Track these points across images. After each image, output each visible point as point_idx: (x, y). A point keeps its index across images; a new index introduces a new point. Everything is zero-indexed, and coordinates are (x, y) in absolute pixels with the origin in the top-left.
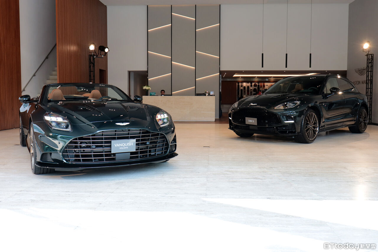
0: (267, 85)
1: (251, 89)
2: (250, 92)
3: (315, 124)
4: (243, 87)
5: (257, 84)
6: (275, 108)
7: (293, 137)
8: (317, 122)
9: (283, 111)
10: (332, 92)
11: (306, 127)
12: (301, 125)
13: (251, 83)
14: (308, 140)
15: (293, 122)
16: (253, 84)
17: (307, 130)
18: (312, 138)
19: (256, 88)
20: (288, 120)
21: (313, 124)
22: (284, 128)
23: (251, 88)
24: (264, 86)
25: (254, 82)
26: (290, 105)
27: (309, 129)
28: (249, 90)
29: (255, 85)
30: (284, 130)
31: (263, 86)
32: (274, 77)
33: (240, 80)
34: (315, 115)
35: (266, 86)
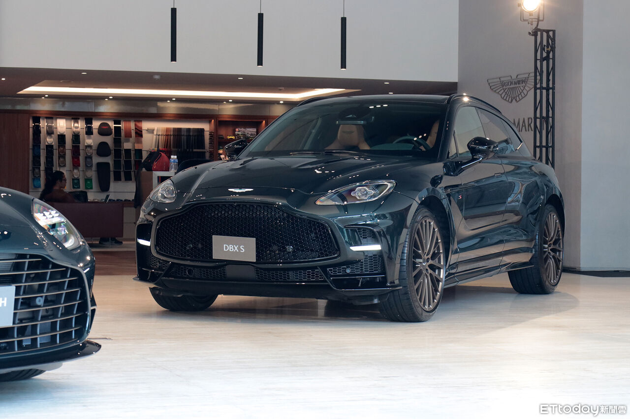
0: (151, 131)
1: (90, 146)
2: (82, 159)
3: (435, 256)
4: (55, 136)
5: (112, 125)
6: (318, 203)
7: (376, 301)
8: (438, 249)
9: (336, 211)
10: (473, 151)
11: (415, 268)
12: (402, 259)
13: (89, 121)
14: (420, 310)
15: (377, 247)
16: (96, 124)
17: (417, 277)
18: (429, 304)
19: (109, 140)
20: (363, 241)
21: (430, 256)
22: (348, 271)
23: (89, 141)
24: (139, 133)
25: (98, 116)
26: (363, 193)
27: (420, 273)
28: (81, 147)
29: (104, 131)
30: (348, 275)
31: (136, 133)
32: (180, 100)
33: (43, 107)
34: (435, 227)
35: (145, 135)
